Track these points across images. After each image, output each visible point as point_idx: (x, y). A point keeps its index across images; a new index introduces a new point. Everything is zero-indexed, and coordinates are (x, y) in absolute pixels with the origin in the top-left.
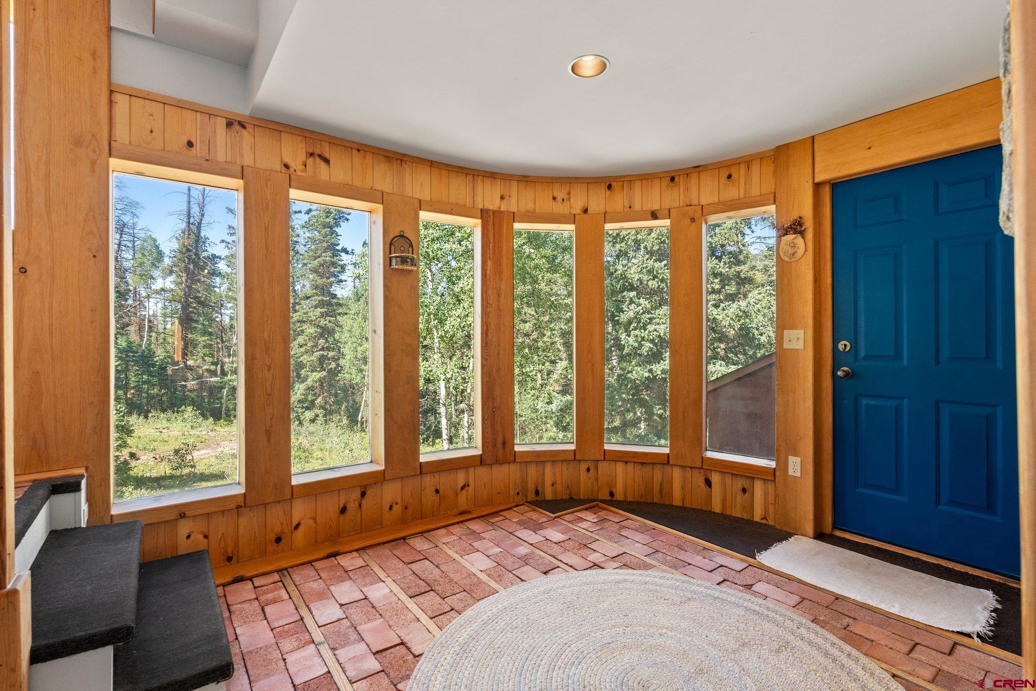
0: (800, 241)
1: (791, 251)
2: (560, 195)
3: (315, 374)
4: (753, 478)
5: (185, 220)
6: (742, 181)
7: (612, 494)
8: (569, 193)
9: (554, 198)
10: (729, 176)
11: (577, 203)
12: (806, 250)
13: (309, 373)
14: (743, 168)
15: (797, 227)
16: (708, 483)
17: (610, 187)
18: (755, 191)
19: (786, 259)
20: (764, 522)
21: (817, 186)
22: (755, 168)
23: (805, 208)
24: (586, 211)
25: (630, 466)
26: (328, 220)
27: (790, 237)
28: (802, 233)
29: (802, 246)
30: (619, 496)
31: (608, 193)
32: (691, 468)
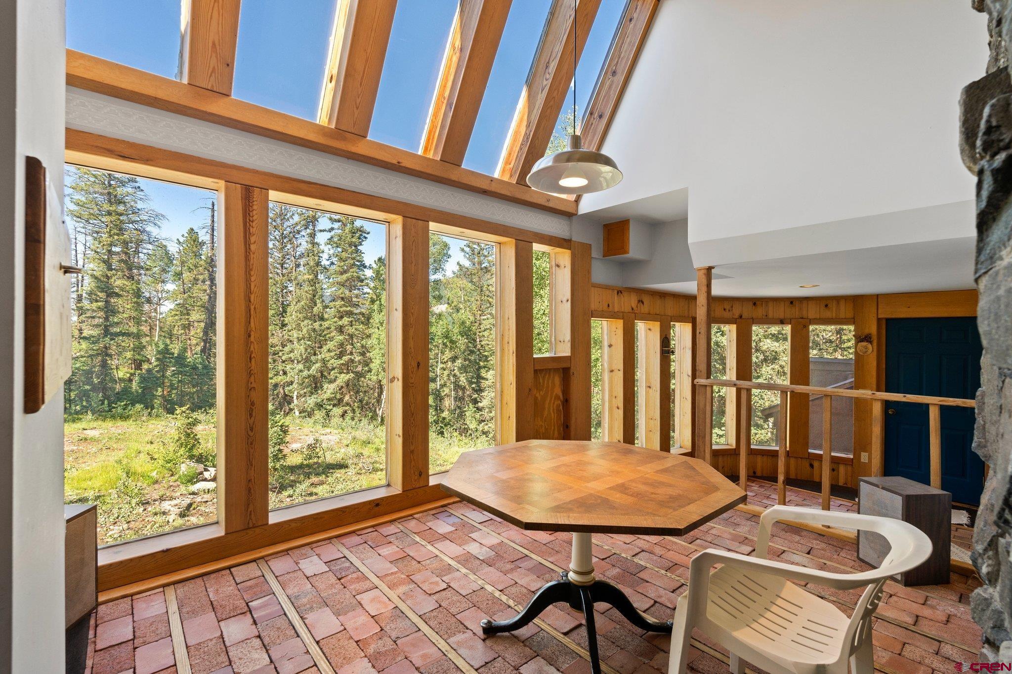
0: (870, 346)
1: (864, 350)
2: (727, 307)
3: (343, 375)
4: (839, 463)
5: (209, 232)
6: (834, 309)
7: (754, 473)
8: (732, 307)
9: (725, 309)
10: (826, 306)
11: (736, 312)
12: (873, 351)
13: (338, 375)
14: (835, 303)
15: (867, 338)
16: (812, 466)
17: (755, 304)
18: (842, 315)
19: (861, 354)
20: (845, 485)
21: (879, 320)
22: (842, 303)
23: (873, 329)
24: (741, 317)
25: (765, 458)
26: (354, 240)
27: (864, 344)
28: (871, 342)
29: (870, 349)
30: (759, 474)
31: (754, 307)
32: (801, 458)
